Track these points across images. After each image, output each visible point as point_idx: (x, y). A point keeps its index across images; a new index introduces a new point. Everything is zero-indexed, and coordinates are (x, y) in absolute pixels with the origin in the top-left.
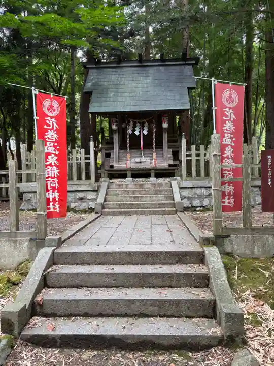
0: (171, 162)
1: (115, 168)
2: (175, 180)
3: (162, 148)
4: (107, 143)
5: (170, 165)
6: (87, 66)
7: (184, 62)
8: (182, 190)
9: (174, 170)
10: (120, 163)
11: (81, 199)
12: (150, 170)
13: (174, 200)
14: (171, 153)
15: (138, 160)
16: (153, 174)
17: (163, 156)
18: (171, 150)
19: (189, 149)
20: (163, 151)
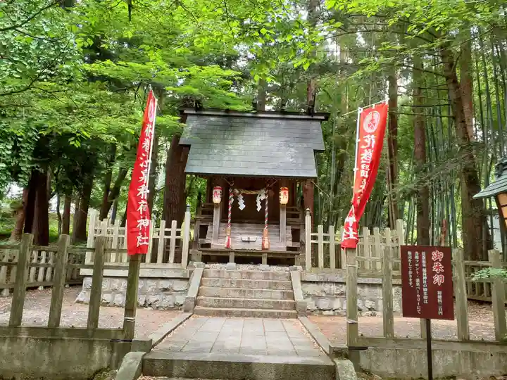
0: (290, 244)
1: (213, 248)
2: (296, 269)
3: (279, 224)
4: (203, 213)
5: (289, 248)
6: (185, 112)
7: (310, 117)
8: (305, 285)
9: (294, 255)
10: (220, 240)
11: (165, 290)
12: (261, 253)
13: (294, 299)
14: (290, 231)
15: (245, 238)
16: (264, 260)
17: (279, 235)
18: (290, 227)
19: (314, 230)
20: (279, 228)
